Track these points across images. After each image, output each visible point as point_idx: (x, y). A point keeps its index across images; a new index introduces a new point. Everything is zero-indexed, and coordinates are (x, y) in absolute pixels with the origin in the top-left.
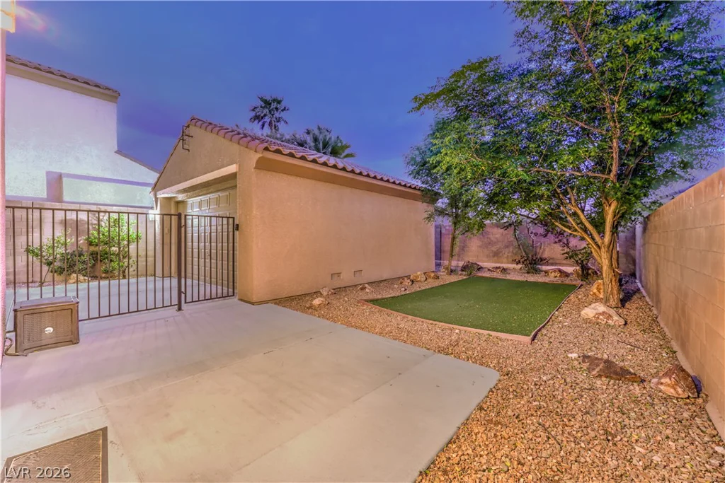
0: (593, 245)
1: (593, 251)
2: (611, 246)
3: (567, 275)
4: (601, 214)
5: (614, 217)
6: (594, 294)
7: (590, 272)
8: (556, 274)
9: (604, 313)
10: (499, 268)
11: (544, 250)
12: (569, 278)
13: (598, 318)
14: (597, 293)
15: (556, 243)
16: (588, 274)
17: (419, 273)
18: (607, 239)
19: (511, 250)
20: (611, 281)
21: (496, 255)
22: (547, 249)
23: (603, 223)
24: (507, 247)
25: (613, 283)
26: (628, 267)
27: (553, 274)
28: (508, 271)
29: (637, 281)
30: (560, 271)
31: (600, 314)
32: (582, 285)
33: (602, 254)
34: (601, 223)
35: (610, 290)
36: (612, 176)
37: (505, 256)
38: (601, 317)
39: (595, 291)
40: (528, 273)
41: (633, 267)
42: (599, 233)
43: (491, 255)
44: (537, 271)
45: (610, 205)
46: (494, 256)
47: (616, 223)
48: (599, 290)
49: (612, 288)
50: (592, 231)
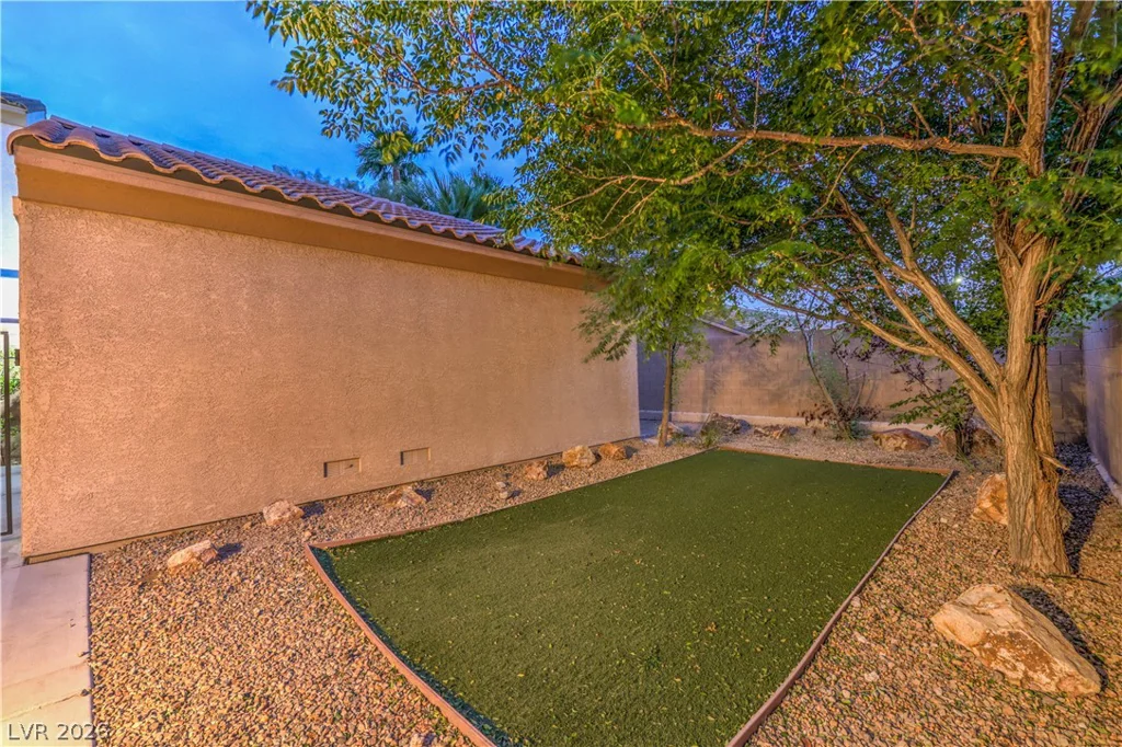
0: (974, 382)
1: (975, 398)
2: (1031, 386)
3: (925, 442)
4: (997, 295)
5: (1038, 297)
6: (985, 511)
7: (977, 437)
8: (898, 443)
9: (1013, 639)
10: (776, 428)
11: (875, 387)
12: (928, 452)
13: (993, 653)
14: (993, 511)
15: (897, 372)
16: (971, 444)
17: (578, 448)
18: (1016, 364)
19: (806, 389)
20: (1034, 493)
21: (777, 399)
22: (882, 387)
23: (1002, 322)
24: (797, 382)
25: (1042, 500)
26: (1068, 423)
27: (892, 442)
28: (798, 435)
29: (1094, 460)
30: (907, 434)
31: (1000, 640)
32: (955, 474)
33: (1003, 409)
34: (999, 321)
35: (1029, 520)
36: (1026, 148)
37: (794, 401)
38: (1004, 653)
39: (987, 504)
40: (838, 438)
41: (1080, 423)
42: (990, 346)
43: (767, 398)
44: (857, 434)
45: (1021, 262)
46: (771, 402)
47: (1042, 313)
48: (997, 503)
49: (1037, 514)
50: (967, 343)
